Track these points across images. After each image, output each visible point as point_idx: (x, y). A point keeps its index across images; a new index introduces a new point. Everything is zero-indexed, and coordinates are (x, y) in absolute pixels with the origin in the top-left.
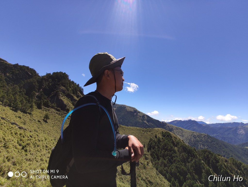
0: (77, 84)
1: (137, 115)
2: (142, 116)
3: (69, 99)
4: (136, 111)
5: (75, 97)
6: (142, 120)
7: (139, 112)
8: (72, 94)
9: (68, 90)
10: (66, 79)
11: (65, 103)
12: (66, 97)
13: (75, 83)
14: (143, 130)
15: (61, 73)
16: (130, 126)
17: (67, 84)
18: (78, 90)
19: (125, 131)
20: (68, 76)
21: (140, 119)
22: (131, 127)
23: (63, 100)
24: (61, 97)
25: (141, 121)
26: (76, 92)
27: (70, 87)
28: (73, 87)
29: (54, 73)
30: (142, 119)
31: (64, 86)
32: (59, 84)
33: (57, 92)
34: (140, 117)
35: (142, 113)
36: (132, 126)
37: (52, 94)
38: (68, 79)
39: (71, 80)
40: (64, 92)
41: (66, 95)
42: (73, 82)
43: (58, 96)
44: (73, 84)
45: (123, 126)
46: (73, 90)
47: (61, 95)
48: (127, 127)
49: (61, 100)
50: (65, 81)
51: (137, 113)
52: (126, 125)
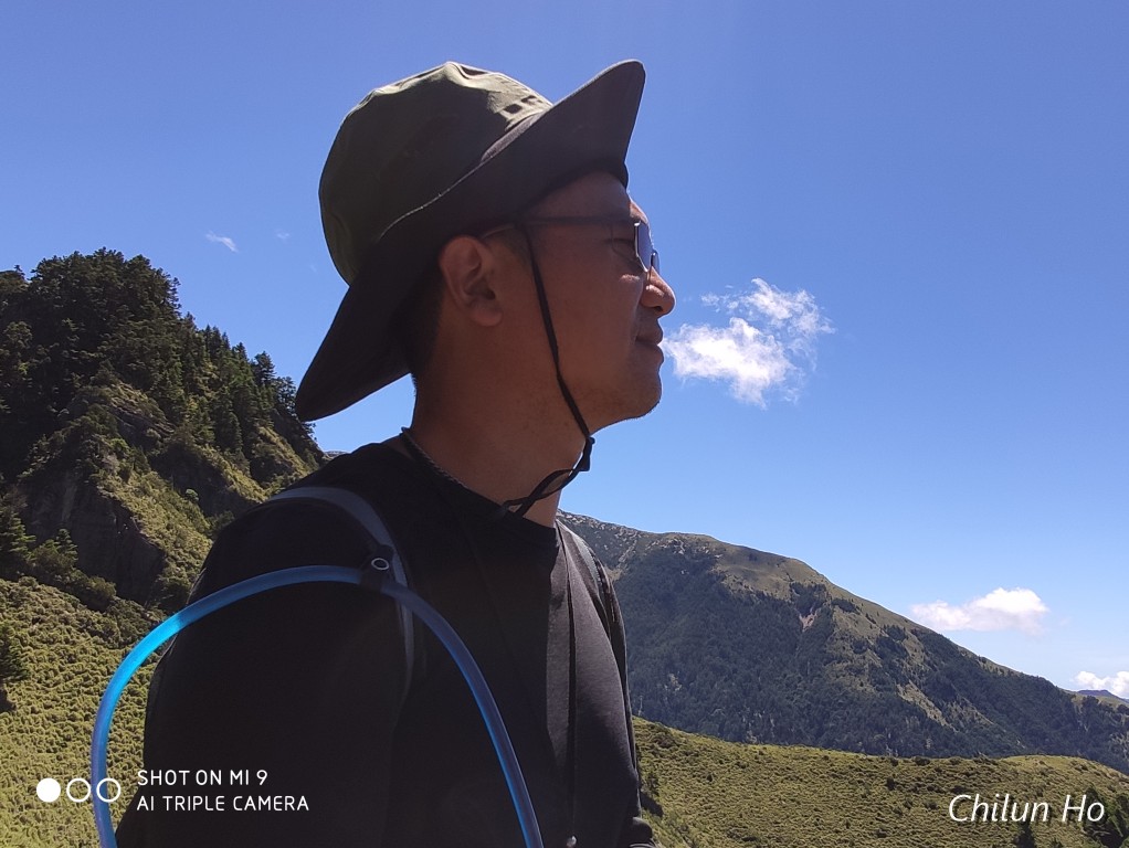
0: (251, 357)
1: (825, 630)
2: (880, 640)
3: (183, 494)
4: (813, 595)
5: (239, 475)
6: (879, 683)
7: (849, 604)
8: (210, 452)
9: (174, 418)
10: (149, 314)
11: (148, 532)
12: (163, 475)
13: (233, 344)
14: (892, 772)
15: (107, 260)
16: (762, 740)
17: (166, 358)
18: (262, 414)
19: (719, 783)
20: (167, 284)
21: (859, 672)
22: (771, 748)
23: (135, 504)
24: (114, 480)
25: (870, 689)
26: (249, 429)
27: (193, 389)
28: (214, 385)
29: (49, 269)
30: (872, 666)
31: (141, 381)
32: (96, 364)
33: (77, 436)
34: (859, 647)
35: (874, 613)
36: (783, 737)
37: (41, 452)
38: (169, 312)
39: (200, 325)
40: (134, 430)
41: (155, 463)
42: (214, 341)
43: (88, 470)
44: (213, 359)
45: (697, 741)
46: (217, 414)
47: (112, 459)
48: (727, 747)
49: (117, 503)
50: (140, 334)
51: (829, 614)
52: (722, 734)
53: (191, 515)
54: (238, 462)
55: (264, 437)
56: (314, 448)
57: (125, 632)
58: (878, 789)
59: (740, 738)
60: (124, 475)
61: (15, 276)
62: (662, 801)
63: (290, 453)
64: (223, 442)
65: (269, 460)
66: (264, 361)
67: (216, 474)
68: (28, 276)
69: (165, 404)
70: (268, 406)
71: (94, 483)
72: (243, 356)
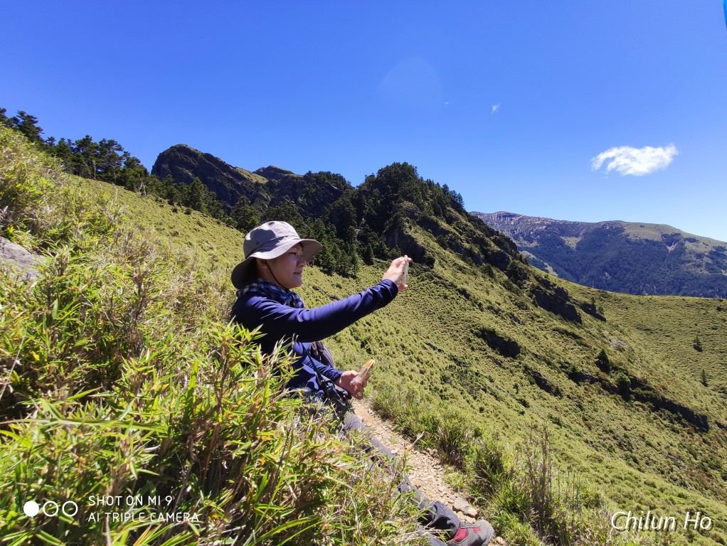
0: (441, 186)
1: (681, 250)
3: (428, 231)
4: (673, 238)
5: (443, 223)
6: (711, 270)
7: (693, 240)
8: (433, 217)
9: (422, 209)
10: (410, 179)
11: (419, 243)
12: (421, 226)
13: (435, 183)
15: (396, 165)
16: (649, 294)
17: (416, 191)
18: (447, 203)
19: (631, 310)
20: (414, 169)
21: (699, 266)
22: (655, 297)
23: (415, 236)
24: (408, 230)
26: (444, 208)
27: (426, 199)
28: (431, 197)
29: (381, 172)
31: (410, 200)
32: (397, 197)
33: (396, 218)
34: (700, 256)
35: (707, 242)
36: (660, 292)
37: (387, 225)
38: (415, 177)
39: (425, 179)
40: (411, 214)
41: (418, 223)
42: (430, 184)
43: (400, 228)
44: (430, 189)
46: (434, 206)
47: (406, 224)
48: (634, 297)
49: (409, 236)
50: (408, 186)
51: (683, 244)
53: (430, 237)
54: (442, 219)
55: (449, 211)
56: (465, 211)
57: (417, 272)
58: (712, 311)
59: (639, 293)
60: (410, 228)
61: (373, 176)
62: (605, 316)
63: (457, 214)
64: (437, 214)
65: (451, 217)
66: (446, 187)
67: (436, 223)
68: (376, 175)
69: (418, 205)
70: (448, 200)
71: (402, 231)
72: (439, 186)
